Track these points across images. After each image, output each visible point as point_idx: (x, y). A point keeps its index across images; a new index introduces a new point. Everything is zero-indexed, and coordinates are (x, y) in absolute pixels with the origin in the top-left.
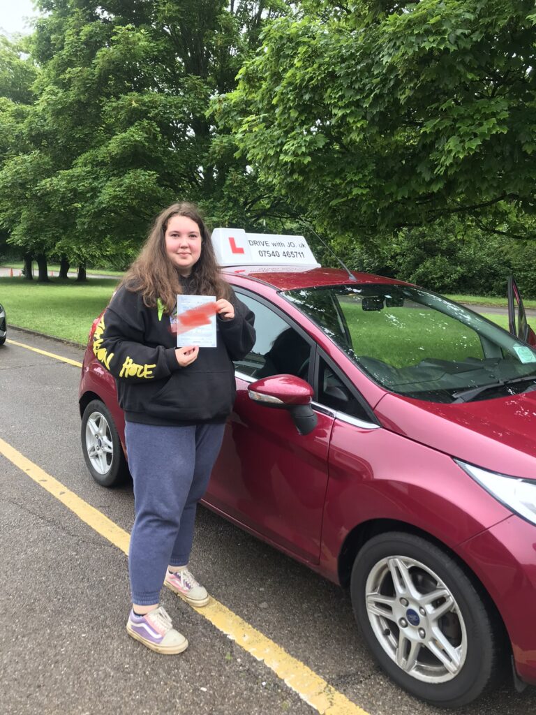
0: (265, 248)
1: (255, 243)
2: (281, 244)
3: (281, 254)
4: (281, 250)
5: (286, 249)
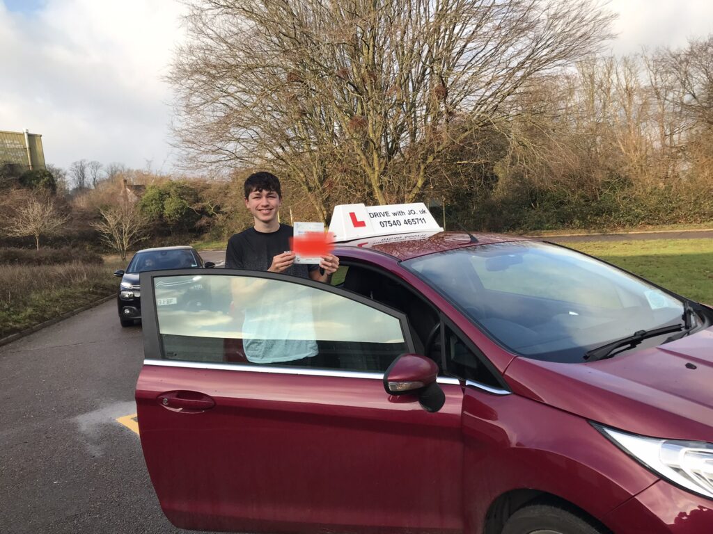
0: (386, 219)
1: (375, 215)
2: (401, 213)
3: (402, 222)
4: (401, 219)
5: (407, 217)
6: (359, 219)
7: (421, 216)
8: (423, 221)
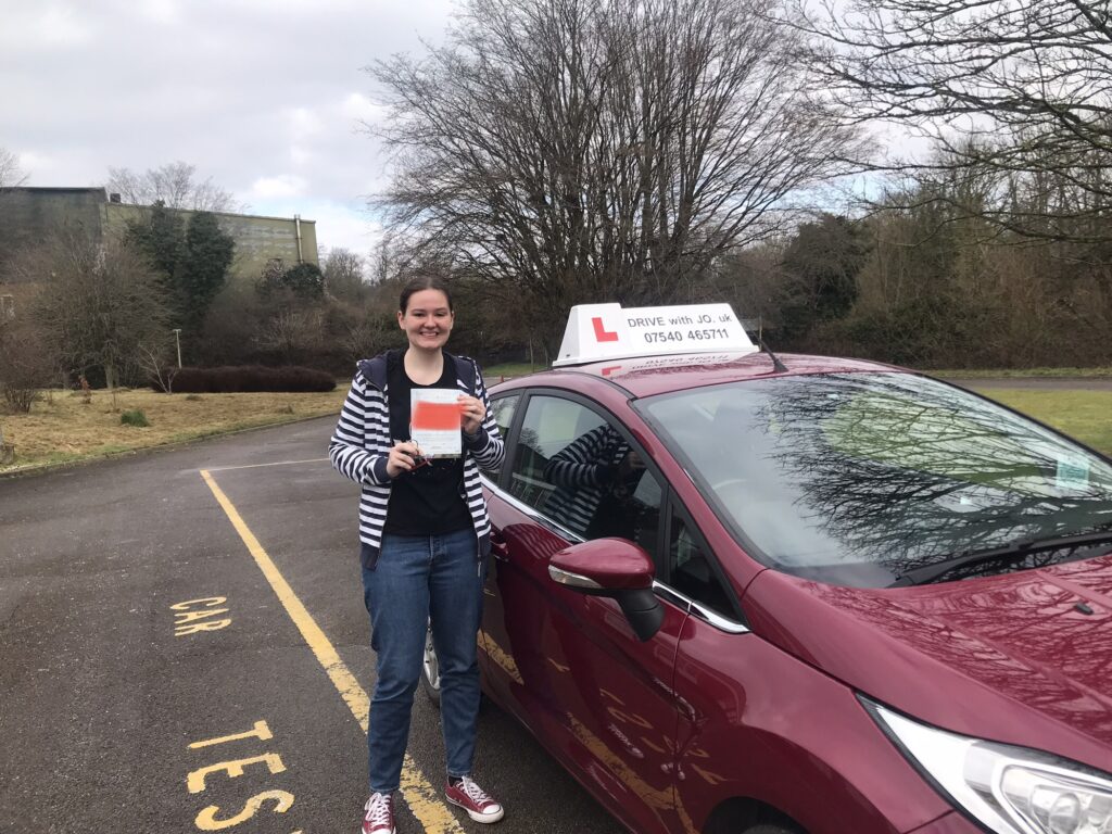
0: (657, 329)
2: (686, 320)
3: (685, 335)
4: (684, 329)
5: (696, 327)
6: (608, 329)
7: (722, 326)
8: (724, 334)
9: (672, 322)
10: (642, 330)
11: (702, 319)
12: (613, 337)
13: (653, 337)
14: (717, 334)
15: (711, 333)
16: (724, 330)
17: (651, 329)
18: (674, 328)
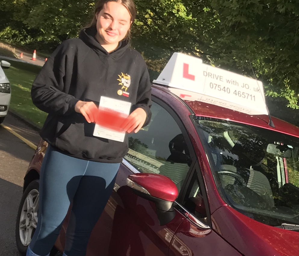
0: (218, 82)
1: (208, 75)
2: (235, 83)
3: (232, 91)
4: (233, 88)
5: (239, 89)
6: (190, 72)
7: (253, 93)
8: (253, 98)
9: (228, 81)
10: (209, 80)
11: (244, 86)
12: (192, 78)
13: (215, 86)
14: (249, 97)
15: (246, 95)
16: (254, 96)
17: (215, 81)
18: (227, 85)
